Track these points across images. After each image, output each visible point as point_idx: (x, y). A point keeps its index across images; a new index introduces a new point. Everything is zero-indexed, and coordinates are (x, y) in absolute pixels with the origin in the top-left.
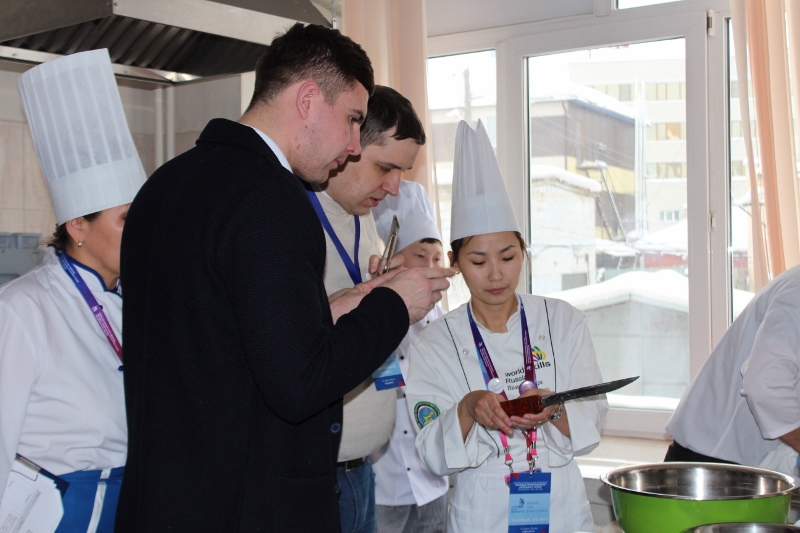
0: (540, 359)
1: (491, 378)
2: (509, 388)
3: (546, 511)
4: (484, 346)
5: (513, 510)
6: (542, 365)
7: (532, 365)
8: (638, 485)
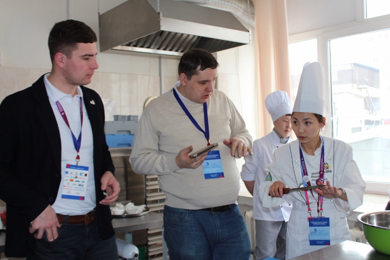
0: (327, 168)
1: (305, 175)
2: (312, 180)
3: (328, 234)
4: (303, 160)
5: (311, 234)
6: (328, 171)
7: (323, 172)
8: (375, 223)
